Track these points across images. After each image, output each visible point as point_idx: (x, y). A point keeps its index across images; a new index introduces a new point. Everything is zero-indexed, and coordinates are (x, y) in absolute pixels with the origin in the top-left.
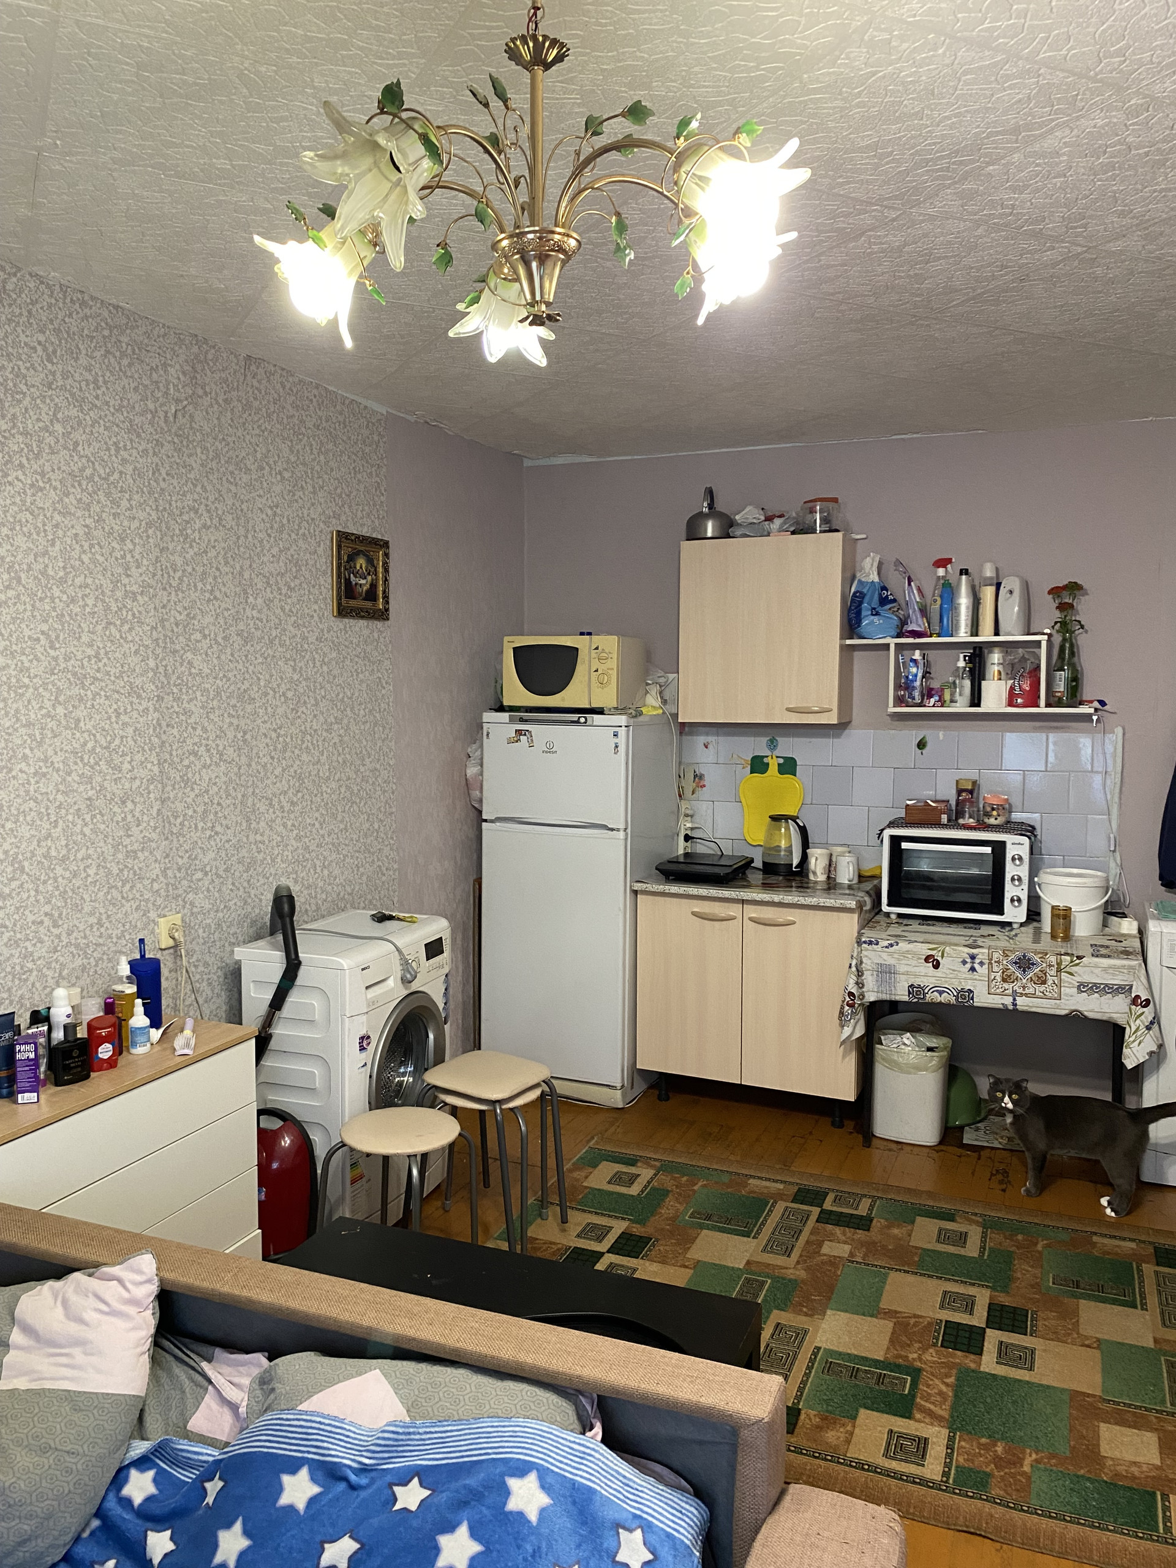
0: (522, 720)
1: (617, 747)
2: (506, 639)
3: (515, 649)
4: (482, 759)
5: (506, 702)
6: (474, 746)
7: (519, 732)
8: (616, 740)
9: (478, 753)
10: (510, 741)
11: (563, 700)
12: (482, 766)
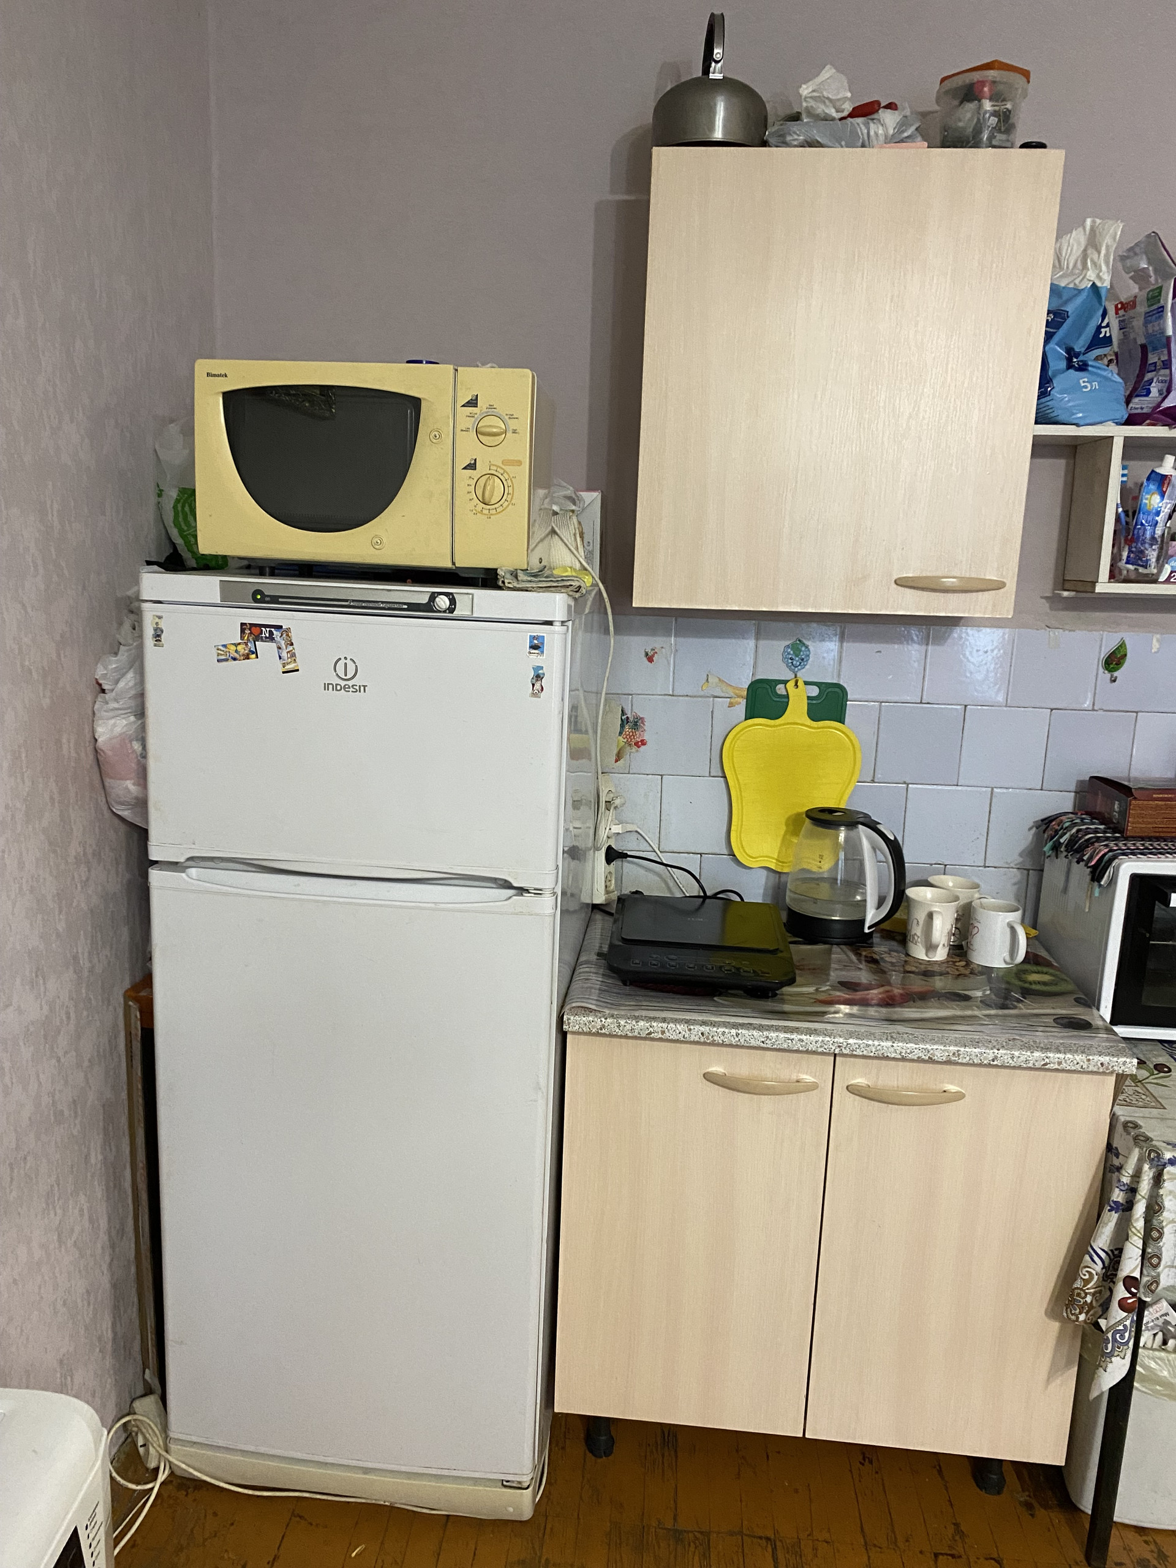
0: (260, 598)
1: (539, 677)
2: (202, 366)
3: (228, 397)
4: (141, 696)
5: (206, 546)
6: (113, 663)
7: (253, 632)
8: (536, 659)
9: (128, 680)
10: (225, 656)
11: (377, 544)
12: (141, 713)
